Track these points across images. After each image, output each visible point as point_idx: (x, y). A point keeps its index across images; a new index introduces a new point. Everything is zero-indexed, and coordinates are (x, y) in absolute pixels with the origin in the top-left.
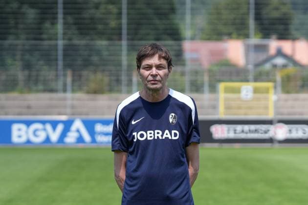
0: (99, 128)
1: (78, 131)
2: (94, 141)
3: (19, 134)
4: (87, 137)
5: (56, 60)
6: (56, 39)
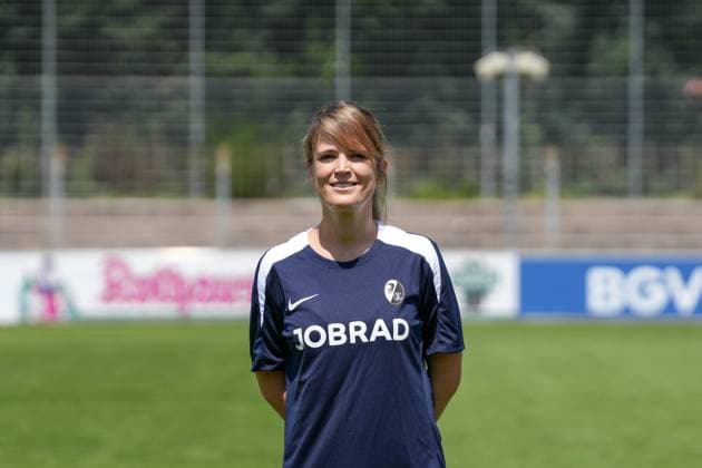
3: (606, 291)
5: (625, 121)
6: (625, 73)
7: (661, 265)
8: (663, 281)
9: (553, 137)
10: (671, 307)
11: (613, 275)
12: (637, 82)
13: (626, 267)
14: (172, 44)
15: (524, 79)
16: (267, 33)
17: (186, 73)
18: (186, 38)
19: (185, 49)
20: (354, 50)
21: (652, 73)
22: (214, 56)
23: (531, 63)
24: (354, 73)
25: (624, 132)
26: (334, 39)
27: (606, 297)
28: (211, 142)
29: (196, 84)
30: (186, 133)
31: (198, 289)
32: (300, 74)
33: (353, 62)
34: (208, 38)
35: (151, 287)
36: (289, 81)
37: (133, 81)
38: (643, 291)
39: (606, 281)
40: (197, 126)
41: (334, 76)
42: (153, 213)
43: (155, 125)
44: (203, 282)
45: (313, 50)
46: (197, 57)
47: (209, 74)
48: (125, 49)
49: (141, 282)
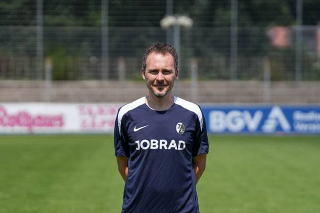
0: (298, 116)
1: (277, 119)
2: (292, 129)
3: (218, 122)
4: (286, 125)
5: (229, 46)
6: (229, 25)
7: (242, 110)
8: (242, 117)
9: (198, 54)
10: (246, 129)
11: (221, 114)
12: (235, 30)
13: (226, 111)
14: (29, 12)
15: (182, 28)
16: (71, 7)
17: (35, 25)
18: (35, 9)
19: (34, 14)
20: (110, 15)
21: (241, 25)
22: (47, 17)
23: (185, 21)
24: (110, 25)
25: (229, 51)
26: (101, 10)
27: (218, 124)
28: (45, 55)
29: (39, 29)
30: (35, 51)
31: (37, 121)
32: (86, 25)
33: (110, 20)
34: (44, 9)
35: (16, 120)
36: (81, 28)
37: (11, 28)
38: (234, 121)
39: (218, 117)
40: (40, 48)
41: (101, 26)
42: (20, 87)
43: (21, 47)
44: (39, 118)
45: (92, 14)
46: (40, 17)
47: (45, 25)
48: (7, 13)
49: (12, 118)
